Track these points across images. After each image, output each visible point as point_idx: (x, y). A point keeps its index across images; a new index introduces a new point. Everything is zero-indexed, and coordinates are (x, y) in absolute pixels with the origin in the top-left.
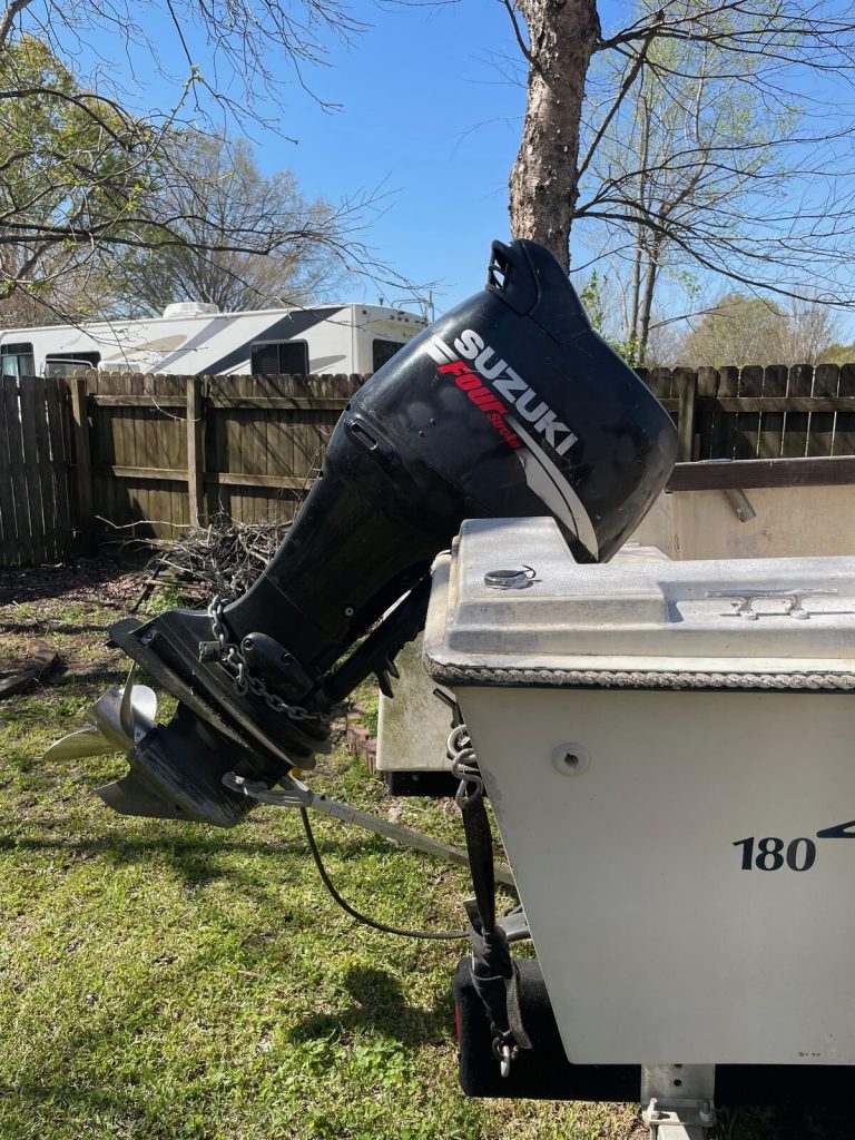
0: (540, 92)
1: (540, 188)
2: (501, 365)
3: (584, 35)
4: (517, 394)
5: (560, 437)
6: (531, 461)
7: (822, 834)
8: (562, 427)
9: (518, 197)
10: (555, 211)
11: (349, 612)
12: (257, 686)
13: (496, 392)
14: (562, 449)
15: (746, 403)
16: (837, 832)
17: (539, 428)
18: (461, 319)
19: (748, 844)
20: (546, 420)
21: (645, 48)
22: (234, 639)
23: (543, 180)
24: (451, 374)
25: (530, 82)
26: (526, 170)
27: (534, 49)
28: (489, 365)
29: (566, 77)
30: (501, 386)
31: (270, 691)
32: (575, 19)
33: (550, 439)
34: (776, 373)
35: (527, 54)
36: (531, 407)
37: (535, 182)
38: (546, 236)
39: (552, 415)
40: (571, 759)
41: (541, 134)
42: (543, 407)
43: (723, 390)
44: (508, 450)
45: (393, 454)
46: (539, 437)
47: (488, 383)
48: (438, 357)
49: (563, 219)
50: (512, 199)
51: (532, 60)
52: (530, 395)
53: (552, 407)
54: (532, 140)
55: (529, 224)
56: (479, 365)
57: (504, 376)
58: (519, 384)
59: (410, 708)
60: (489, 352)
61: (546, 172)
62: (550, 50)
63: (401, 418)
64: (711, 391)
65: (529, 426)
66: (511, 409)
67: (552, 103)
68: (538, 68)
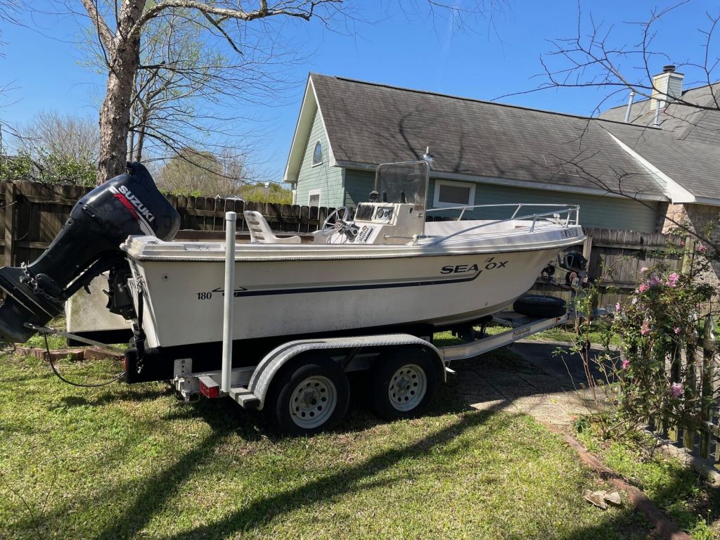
0: (114, 81)
1: (114, 119)
2: (133, 196)
3: (133, 63)
4: (138, 204)
5: (150, 217)
6: (142, 223)
7: (213, 291)
8: (150, 214)
9: (104, 120)
10: (121, 129)
11: (78, 266)
12: (41, 291)
13: (131, 203)
14: (150, 220)
15: (199, 212)
16: (215, 291)
17: (144, 214)
18: (120, 182)
19: (199, 294)
20: (146, 212)
21: (157, 71)
22: (32, 276)
23: (116, 116)
24: (118, 197)
25: (109, 76)
26: (108, 110)
27: (111, 64)
28: (130, 196)
29: (126, 78)
30: (133, 202)
31: (46, 293)
32: (129, 56)
33: (147, 217)
34: (211, 201)
35: (108, 64)
36: (142, 208)
37: (112, 116)
38: (117, 138)
39: (147, 211)
40: (166, 277)
41: (115, 97)
42: (145, 209)
43: (189, 205)
44: (135, 220)
45: (99, 218)
46: (144, 217)
47: (129, 201)
48: (113, 192)
49: (125, 132)
50: (101, 120)
51: (111, 67)
52: (141, 205)
53: (147, 209)
54: (110, 99)
55: (109, 132)
56: (127, 195)
57: (134, 199)
58: (139, 202)
59: (82, 309)
60: (129, 193)
61: (116, 113)
62: (119, 66)
63: (102, 208)
64: (183, 206)
65: (141, 213)
66: (136, 208)
67: (120, 87)
68: (113, 71)
